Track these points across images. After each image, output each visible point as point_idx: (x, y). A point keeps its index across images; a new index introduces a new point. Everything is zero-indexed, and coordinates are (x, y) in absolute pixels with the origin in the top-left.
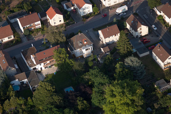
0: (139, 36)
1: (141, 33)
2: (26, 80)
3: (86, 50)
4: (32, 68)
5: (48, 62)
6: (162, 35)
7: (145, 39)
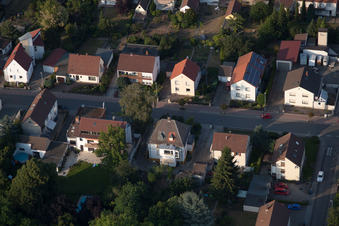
0: (279, 177)
1: (283, 172)
2: (44, 152)
3: (166, 152)
4: (69, 139)
5: (96, 142)
6: (320, 196)
7: (283, 187)
